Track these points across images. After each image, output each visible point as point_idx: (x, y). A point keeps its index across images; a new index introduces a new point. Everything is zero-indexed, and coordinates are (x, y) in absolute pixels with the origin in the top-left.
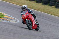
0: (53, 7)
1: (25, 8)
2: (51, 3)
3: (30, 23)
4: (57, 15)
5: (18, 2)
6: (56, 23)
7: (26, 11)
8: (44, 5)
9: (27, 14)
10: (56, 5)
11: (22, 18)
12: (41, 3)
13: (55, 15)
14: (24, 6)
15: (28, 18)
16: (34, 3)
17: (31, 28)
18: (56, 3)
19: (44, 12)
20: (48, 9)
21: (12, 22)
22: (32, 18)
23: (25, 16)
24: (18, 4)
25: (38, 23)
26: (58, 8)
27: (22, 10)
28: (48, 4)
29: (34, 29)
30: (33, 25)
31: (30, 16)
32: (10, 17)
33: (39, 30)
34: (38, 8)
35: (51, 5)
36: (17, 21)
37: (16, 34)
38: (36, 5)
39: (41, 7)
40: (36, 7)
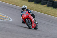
0: (45, 6)
1: (25, 8)
2: (43, 2)
3: (30, 23)
4: (49, 13)
5: (11, 1)
6: (48, 21)
7: (26, 11)
8: (36, 4)
9: (27, 14)
10: (48, 4)
11: (23, 18)
12: (33, 2)
13: (47, 14)
14: (24, 7)
15: (28, 18)
16: (26, 2)
17: (31, 28)
18: (48, 1)
19: (36, 11)
20: (40, 7)
21: (5, 21)
22: (32, 18)
23: (25, 16)
24: (12, 3)
25: (36, 23)
26: (49, 7)
27: (22, 10)
28: (40, 3)
29: (33, 28)
30: (33, 25)
31: (30, 16)
32: (3, 16)
33: (37, 29)
34: (30, 7)
35: (43, 4)
36: (10, 20)
37: (9, 32)
38: (28, 4)
39: (34, 6)
40: (28, 6)
